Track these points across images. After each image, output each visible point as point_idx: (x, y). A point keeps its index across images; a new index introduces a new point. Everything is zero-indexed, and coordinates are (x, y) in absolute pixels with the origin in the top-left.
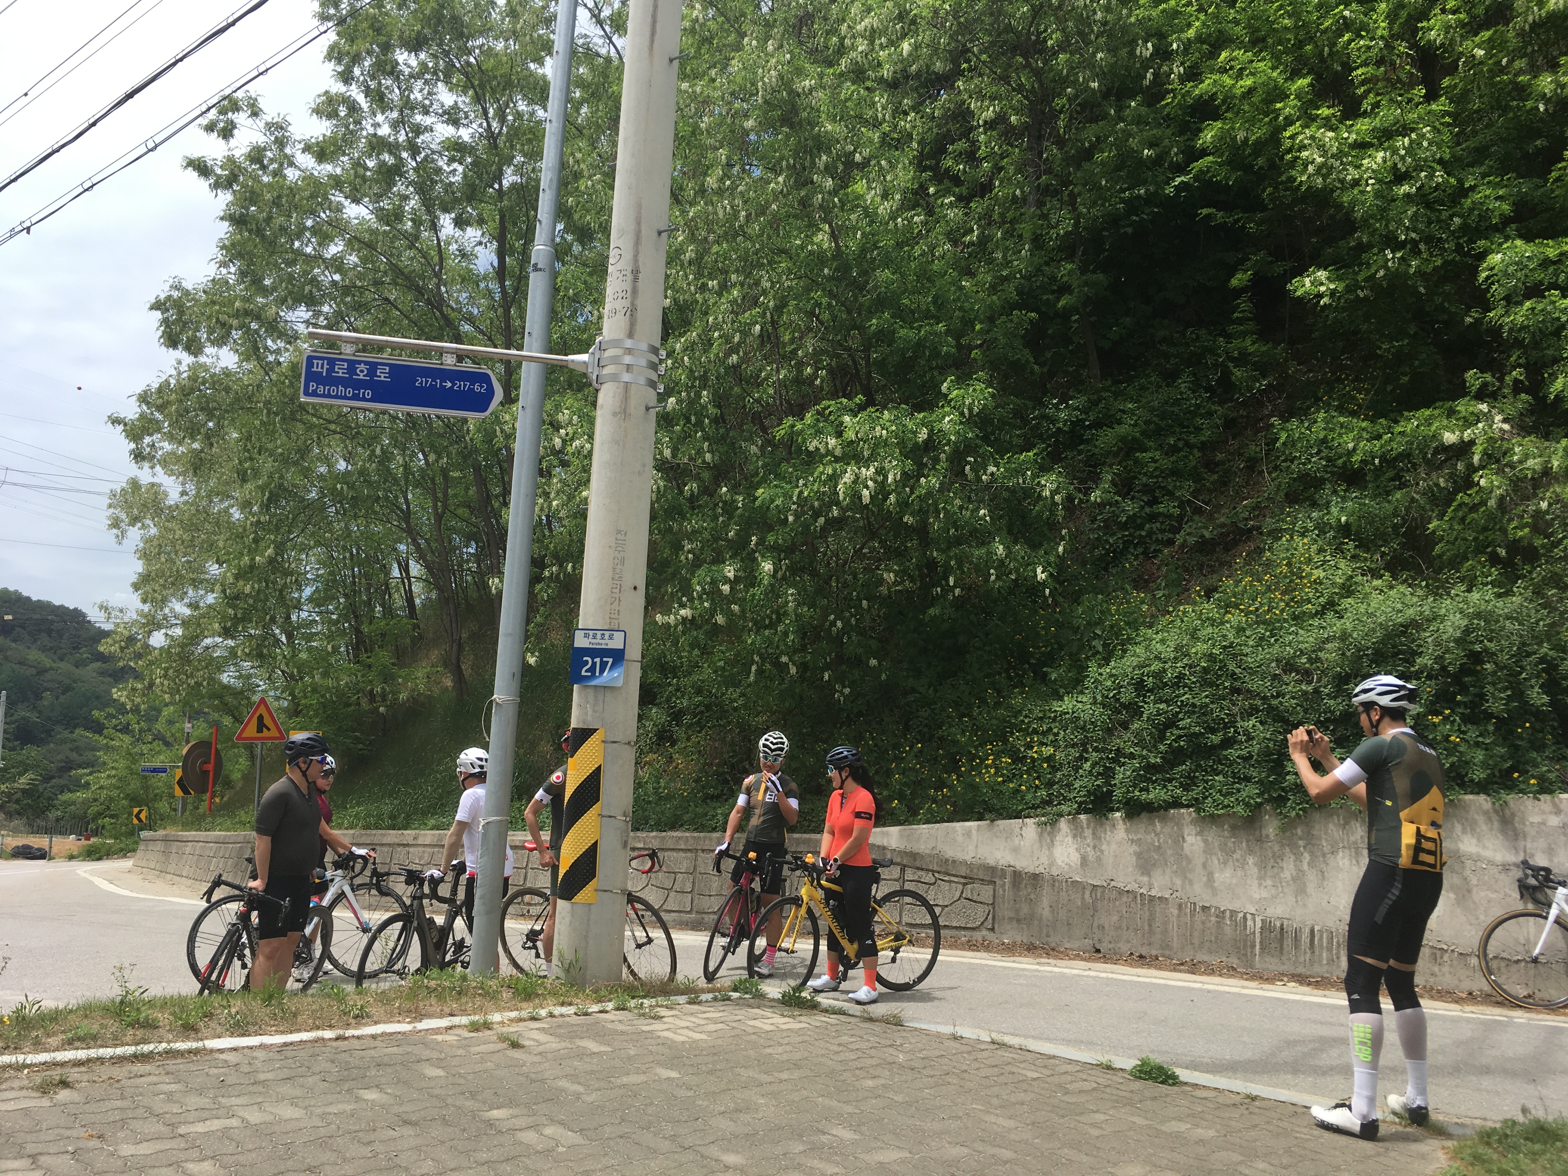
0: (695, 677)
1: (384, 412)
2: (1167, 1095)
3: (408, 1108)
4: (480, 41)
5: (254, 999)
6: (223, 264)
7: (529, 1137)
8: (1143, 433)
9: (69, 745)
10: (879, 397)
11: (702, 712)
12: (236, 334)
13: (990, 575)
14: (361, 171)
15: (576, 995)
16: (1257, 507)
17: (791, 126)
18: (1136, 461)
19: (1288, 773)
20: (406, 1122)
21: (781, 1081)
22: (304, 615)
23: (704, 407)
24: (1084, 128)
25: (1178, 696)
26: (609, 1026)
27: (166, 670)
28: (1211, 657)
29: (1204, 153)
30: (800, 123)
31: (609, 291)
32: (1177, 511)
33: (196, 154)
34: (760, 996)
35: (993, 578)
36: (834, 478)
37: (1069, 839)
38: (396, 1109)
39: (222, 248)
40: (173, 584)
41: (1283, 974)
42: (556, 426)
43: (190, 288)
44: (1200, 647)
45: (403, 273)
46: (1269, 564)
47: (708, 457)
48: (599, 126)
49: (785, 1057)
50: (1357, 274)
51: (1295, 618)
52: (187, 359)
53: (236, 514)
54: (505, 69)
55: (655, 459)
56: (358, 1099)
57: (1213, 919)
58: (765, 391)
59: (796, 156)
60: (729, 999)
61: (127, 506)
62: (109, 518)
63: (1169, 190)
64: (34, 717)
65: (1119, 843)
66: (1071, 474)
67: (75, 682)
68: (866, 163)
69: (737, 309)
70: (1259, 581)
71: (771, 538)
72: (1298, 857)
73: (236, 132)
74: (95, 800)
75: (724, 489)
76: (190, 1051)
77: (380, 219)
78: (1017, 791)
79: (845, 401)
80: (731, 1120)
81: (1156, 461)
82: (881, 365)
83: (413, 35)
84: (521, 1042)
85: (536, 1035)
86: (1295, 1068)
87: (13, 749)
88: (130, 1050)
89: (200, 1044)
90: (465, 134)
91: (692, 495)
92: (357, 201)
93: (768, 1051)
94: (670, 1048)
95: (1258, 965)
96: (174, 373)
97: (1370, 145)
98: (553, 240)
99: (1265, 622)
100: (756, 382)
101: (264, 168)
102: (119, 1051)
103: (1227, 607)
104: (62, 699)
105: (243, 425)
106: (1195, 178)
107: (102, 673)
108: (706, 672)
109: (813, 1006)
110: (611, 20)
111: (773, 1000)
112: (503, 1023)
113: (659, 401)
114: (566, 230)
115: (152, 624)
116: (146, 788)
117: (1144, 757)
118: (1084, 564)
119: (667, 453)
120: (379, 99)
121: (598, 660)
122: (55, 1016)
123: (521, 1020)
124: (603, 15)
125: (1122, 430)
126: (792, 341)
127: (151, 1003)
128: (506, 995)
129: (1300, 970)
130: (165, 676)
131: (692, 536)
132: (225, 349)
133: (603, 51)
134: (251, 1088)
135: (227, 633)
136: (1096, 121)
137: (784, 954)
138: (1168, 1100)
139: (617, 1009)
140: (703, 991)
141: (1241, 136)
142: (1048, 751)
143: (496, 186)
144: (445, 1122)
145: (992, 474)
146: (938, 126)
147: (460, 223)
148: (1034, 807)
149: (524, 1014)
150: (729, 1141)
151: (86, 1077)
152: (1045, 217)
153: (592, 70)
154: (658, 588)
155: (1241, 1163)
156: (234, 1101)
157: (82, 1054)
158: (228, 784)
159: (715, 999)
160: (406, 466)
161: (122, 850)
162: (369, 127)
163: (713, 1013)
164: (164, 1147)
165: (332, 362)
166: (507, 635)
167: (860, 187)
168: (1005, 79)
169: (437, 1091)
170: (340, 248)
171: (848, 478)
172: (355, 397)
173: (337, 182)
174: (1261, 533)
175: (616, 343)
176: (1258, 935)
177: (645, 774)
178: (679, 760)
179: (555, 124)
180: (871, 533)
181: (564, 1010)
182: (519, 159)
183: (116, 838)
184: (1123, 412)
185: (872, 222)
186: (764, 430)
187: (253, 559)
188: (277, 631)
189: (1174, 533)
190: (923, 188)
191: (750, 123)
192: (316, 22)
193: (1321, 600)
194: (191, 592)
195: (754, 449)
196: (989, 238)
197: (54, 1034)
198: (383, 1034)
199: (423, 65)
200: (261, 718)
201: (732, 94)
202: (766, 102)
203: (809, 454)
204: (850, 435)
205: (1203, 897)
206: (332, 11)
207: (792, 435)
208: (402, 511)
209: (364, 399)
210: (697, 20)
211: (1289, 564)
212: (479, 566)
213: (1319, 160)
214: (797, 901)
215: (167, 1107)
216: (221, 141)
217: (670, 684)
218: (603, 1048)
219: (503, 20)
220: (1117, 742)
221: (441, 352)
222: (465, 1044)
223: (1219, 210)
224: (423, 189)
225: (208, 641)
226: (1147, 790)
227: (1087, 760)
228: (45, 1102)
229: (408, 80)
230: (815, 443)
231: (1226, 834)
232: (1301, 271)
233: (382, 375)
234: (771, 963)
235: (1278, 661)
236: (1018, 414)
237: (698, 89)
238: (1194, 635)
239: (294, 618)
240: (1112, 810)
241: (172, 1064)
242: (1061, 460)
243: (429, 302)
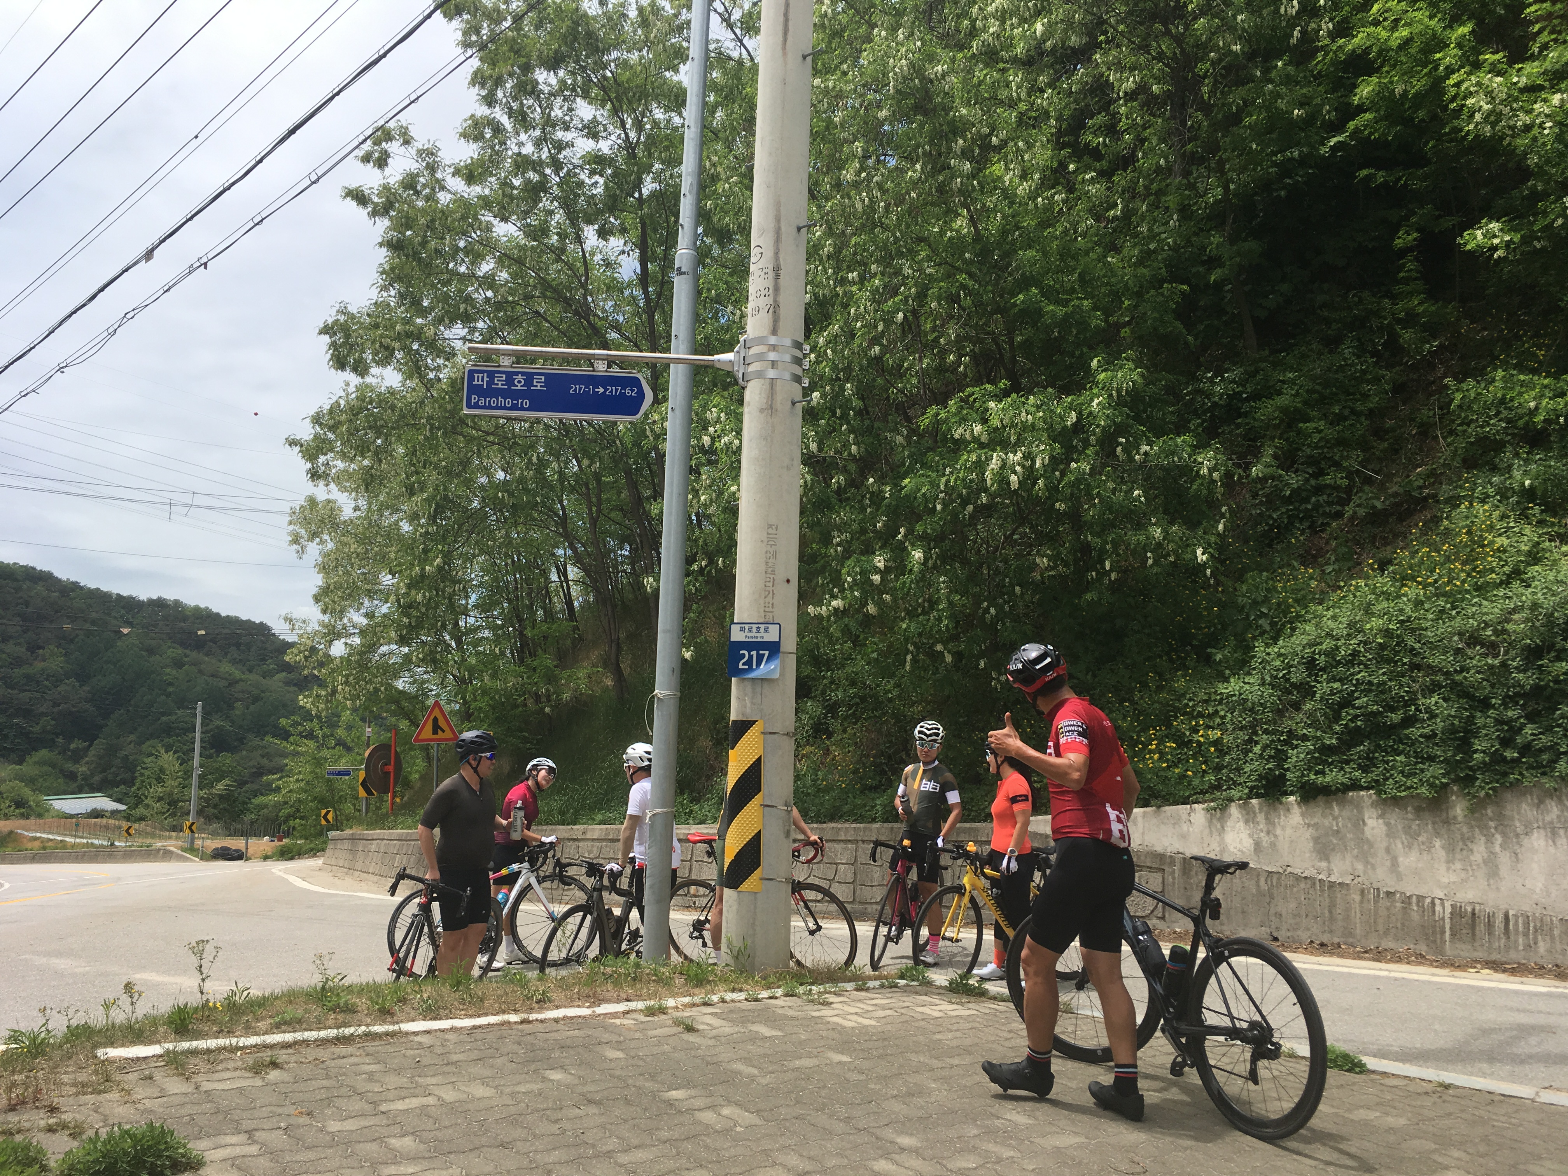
0: (849, 669)
1: (538, 421)
2: (1354, 1084)
3: (591, 1088)
4: (615, 54)
5: (443, 984)
6: (384, 288)
7: (708, 1117)
8: (1305, 403)
9: (260, 752)
10: (1024, 381)
11: (857, 704)
12: (399, 355)
13: (1147, 558)
14: (508, 190)
15: (746, 982)
16: (1432, 474)
17: (925, 114)
18: (1299, 432)
19: (1476, 751)
20: (590, 1102)
21: (952, 1067)
22: (471, 620)
23: (848, 400)
24: (1230, 92)
25: (1353, 674)
26: (780, 1011)
27: (347, 677)
28: (1387, 633)
29: (1361, 109)
30: (934, 110)
31: (752, 290)
32: (1346, 482)
33: (353, 185)
34: (929, 983)
35: (1150, 562)
36: (980, 466)
37: (1241, 824)
38: (580, 1089)
39: (382, 273)
40: (350, 595)
41: (1477, 961)
42: (704, 425)
43: (355, 312)
44: (1375, 623)
45: (551, 286)
46: (1447, 534)
47: (854, 448)
48: (734, 129)
49: (955, 1043)
50: (1533, 223)
51: (1478, 588)
52: (354, 380)
53: (406, 527)
54: (639, 81)
55: (803, 454)
56: (544, 1079)
57: (1398, 905)
58: (908, 381)
59: (931, 143)
60: (896, 986)
61: (306, 522)
62: (290, 534)
63: (1324, 150)
64: (227, 726)
65: (1295, 828)
66: (1229, 450)
67: (263, 692)
68: (1004, 143)
69: (878, 299)
70: (1438, 551)
71: (919, 528)
72: (1489, 840)
73: (390, 161)
74: (286, 803)
75: (871, 480)
76: (387, 1034)
77: (527, 235)
78: (1183, 777)
79: (988, 386)
80: (904, 1103)
81: (1320, 432)
82: (1027, 345)
83: (551, 54)
84: (696, 1026)
85: (709, 1019)
86: (1492, 1057)
87: (210, 757)
88: (333, 1033)
89: (396, 1027)
90: (605, 147)
91: (839, 487)
92: (505, 219)
93: (938, 1036)
94: (840, 1033)
95: (1448, 952)
96: (343, 394)
97: (1541, 88)
98: (695, 243)
99: (1445, 594)
100: (898, 372)
101: (417, 193)
102: (323, 1034)
103: (1404, 580)
104: (252, 708)
105: (409, 441)
106: (1351, 137)
107: (288, 683)
108: (860, 665)
109: (982, 994)
110: (742, 22)
111: (941, 987)
112: (677, 1007)
113: (805, 395)
114: (706, 233)
115: (332, 634)
116: (331, 790)
117: (1318, 739)
118: (1246, 542)
119: (813, 447)
120: (522, 119)
121: (754, 653)
122: (262, 1003)
123: (694, 1005)
124: (732, 18)
125: (1283, 400)
126: (934, 329)
127: (349, 989)
128: (679, 981)
129: (1495, 956)
130: (347, 683)
131: (842, 528)
132: (389, 369)
133: (735, 55)
134: (446, 1069)
135: (403, 641)
136: (1243, 84)
137: (948, 943)
138: (1355, 1088)
139: (787, 995)
140: (870, 978)
141: (1399, 89)
142: (1214, 734)
143: (636, 195)
144: (628, 1102)
145: (1146, 454)
146: (1076, 101)
147: (603, 234)
148: (1203, 792)
149: (697, 999)
150: (903, 1124)
151: (293, 1059)
152: (1192, 186)
153: (725, 74)
154: (809, 581)
155: (1435, 1151)
156: (430, 1080)
157: (289, 1037)
158: (407, 784)
159: (882, 986)
160: (561, 473)
161: (312, 850)
162: (513, 146)
163: (881, 1000)
164: (367, 1124)
165: (491, 375)
166: (664, 632)
167: (997, 169)
168: (1144, 48)
169: (618, 1073)
170: (492, 266)
171: (995, 464)
172: (514, 408)
173: (486, 203)
174: (1438, 501)
175: (760, 341)
176: (1447, 921)
177: (803, 766)
178: (836, 752)
179: (693, 129)
180: (1021, 518)
181: (735, 996)
182: (657, 166)
183: (306, 839)
184: (1283, 382)
185: (1012, 203)
186: (909, 419)
187: (423, 569)
188: (447, 637)
189: (1343, 505)
190: (1063, 166)
191: (883, 114)
192: (460, 50)
193: (1506, 568)
194: (367, 603)
195: (899, 439)
196: (1134, 212)
197: (263, 1019)
198: (565, 1018)
199: (562, 82)
200: (435, 720)
201: (864, 86)
202: (898, 91)
203: (956, 442)
204: (996, 423)
205: (1389, 884)
206: (474, 38)
207: (937, 422)
208: (558, 516)
209: (522, 409)
210: (826, 15)
211: (1469, 533)
212: (633, 568)
213: (1486, 107)
214: (959, 890)
215: (369, 1086)
216: (377, 171)
217: (824, 677)
218: (775, 1033)
219: (635, 31)
220: (1288, 724)
221: (590, 361)
222: (642, 1028)
223: (1378, 169)
224: (567, 204)
225: (384, 649)
226: (1323, 773)
227: (1257, 743)
228: (258, 1082)
229: (548, 99)
230: (960, 431)
231: (1410, 816)
232: (1472, 223)
233: (538, 385)
234: (935, 952)
235: (1461, 634)
236: (1172, 391)
237: (831, 84)
238: (1368, 611)
239: (462, 623)
240: (1286, 794)
241: (372, 1046)
242: (1218, 435)
243: (576, 313)
